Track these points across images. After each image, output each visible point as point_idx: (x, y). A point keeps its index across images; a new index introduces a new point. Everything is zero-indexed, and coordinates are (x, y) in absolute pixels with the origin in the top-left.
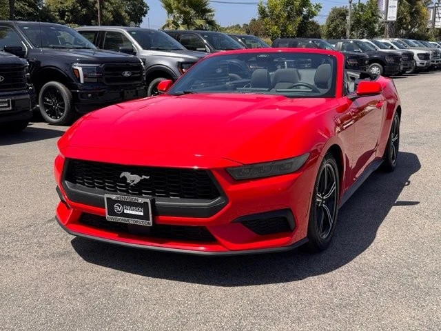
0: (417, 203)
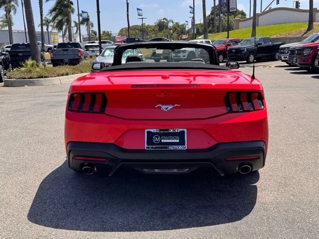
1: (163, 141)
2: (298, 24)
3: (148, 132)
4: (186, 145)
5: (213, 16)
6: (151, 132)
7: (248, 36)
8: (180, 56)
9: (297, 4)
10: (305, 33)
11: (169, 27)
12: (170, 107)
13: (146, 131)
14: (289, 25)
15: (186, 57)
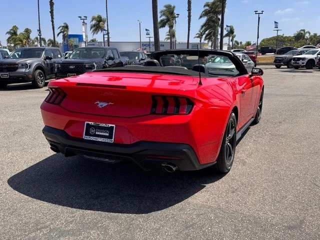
1: (97, 133)
3: (87, 124)
4: (113, 139)
6: (89, 124)
11: (306, 37)
12: (104, 104)
13: (86, 123)
15: (305, 64)
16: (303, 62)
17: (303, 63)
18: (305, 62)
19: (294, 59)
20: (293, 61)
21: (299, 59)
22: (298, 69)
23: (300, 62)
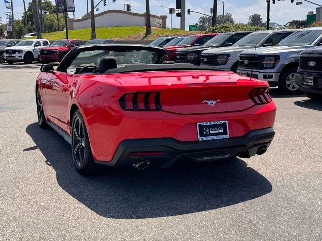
0: (24, 150)
1: (211, 132)
2: (135, 27)
4: (228, 134)
5: (31, 13)
6: (201, 125)
7: (88, 37)
8: (14, 57)
9: (128, 6)
10: (145, 37)
13: (198, 124)
14: (126, 28)
15: (22, 58)
16: (20, 55)
17: (19, 57)
18: (23, 54)
19: (7, 51)
20: (5, 54)
21: (14, 51)
22: (12, 64)
23: (17, 55)
